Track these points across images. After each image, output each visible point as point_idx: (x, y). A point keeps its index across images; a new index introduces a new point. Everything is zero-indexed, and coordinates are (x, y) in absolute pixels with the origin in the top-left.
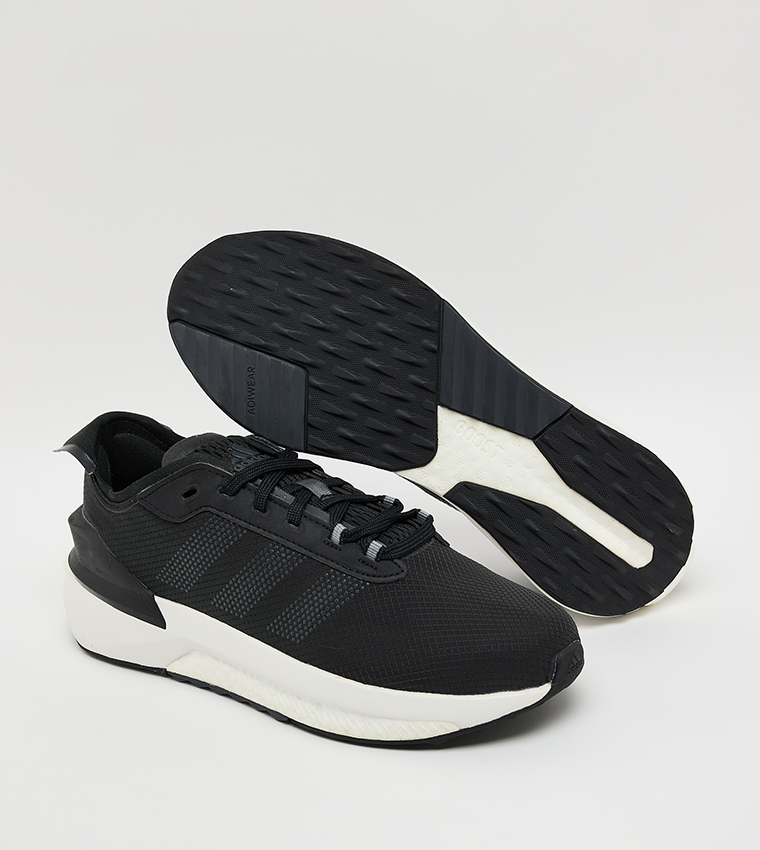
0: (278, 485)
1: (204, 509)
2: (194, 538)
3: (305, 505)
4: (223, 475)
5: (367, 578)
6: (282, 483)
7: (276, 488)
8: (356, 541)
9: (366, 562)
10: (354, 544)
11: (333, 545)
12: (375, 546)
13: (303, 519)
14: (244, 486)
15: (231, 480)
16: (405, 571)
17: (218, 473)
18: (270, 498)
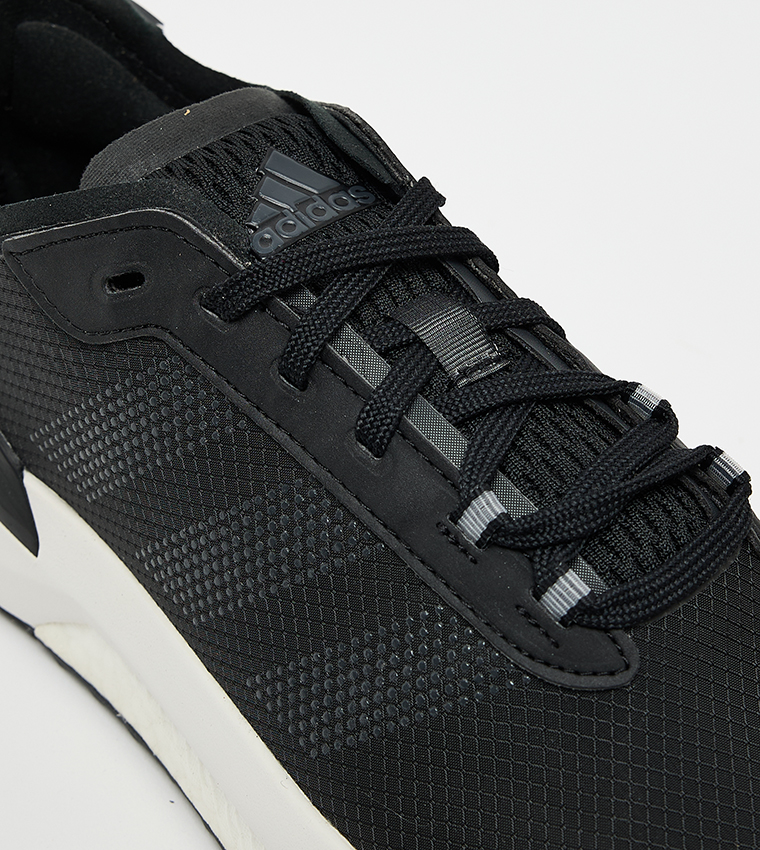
0: (355, 318)
1: (152, 331)
2: (116, 395)
3: (413, 399)
4: (219, 260)
5: (527, 664)
6: (367, 313)
7: (349, 329)
8: (521, 550)
9: (536, 619)
10: (515, 556)
11: (458, 541)
12: (570, 589)
13: (396, 441)
14: (264, 304)
15: (236, 280)
16: (635, 666)
17: (206, 250)
18: (324, 356)
